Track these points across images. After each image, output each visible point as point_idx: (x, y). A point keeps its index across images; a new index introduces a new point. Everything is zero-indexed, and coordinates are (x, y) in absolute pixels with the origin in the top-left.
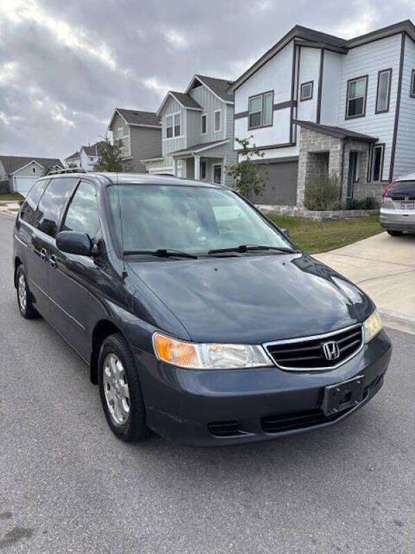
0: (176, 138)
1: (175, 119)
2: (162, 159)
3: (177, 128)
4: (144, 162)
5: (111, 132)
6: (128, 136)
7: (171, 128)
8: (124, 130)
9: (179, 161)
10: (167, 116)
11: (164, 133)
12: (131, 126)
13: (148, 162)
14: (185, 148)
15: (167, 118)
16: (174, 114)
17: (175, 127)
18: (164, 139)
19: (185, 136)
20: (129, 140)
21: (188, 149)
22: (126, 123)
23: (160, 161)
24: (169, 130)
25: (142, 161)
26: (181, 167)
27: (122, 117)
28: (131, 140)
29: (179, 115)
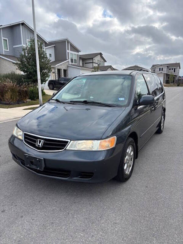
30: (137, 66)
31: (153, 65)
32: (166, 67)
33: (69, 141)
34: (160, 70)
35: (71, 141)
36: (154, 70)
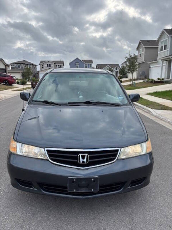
0: (165, 51)
1: (165, 42)
2: (157, 61)
3: (165, 47)
4: (149, 63)
5: (137, 51)
6: (144, 52)
7: (163, 46)
8: (142, 50)
9: (164, 61)
10: (161, 41)
11: (159, 49)
12: (145, 48)
13: (151, 63)
14: (168, 55)
15: (161, 42)
16: (164, 40)
17: (165, 46)
18: (159, 52)
19: (169, 49)
20: (144, 54)
21: (170, 56)
22: (143, 46)
23: (156, 62)
24: (162, 47)
25: (148, 63)
26: (166, 64)
27: (142, 44)
28: (145, 54)
29: (167, 40)
30: (26, 61)
31: (41, 61)
32: (53, 64)
33: (119, 149)
34: (48, 66)
35: (121, 148)
36: (43, 66)
